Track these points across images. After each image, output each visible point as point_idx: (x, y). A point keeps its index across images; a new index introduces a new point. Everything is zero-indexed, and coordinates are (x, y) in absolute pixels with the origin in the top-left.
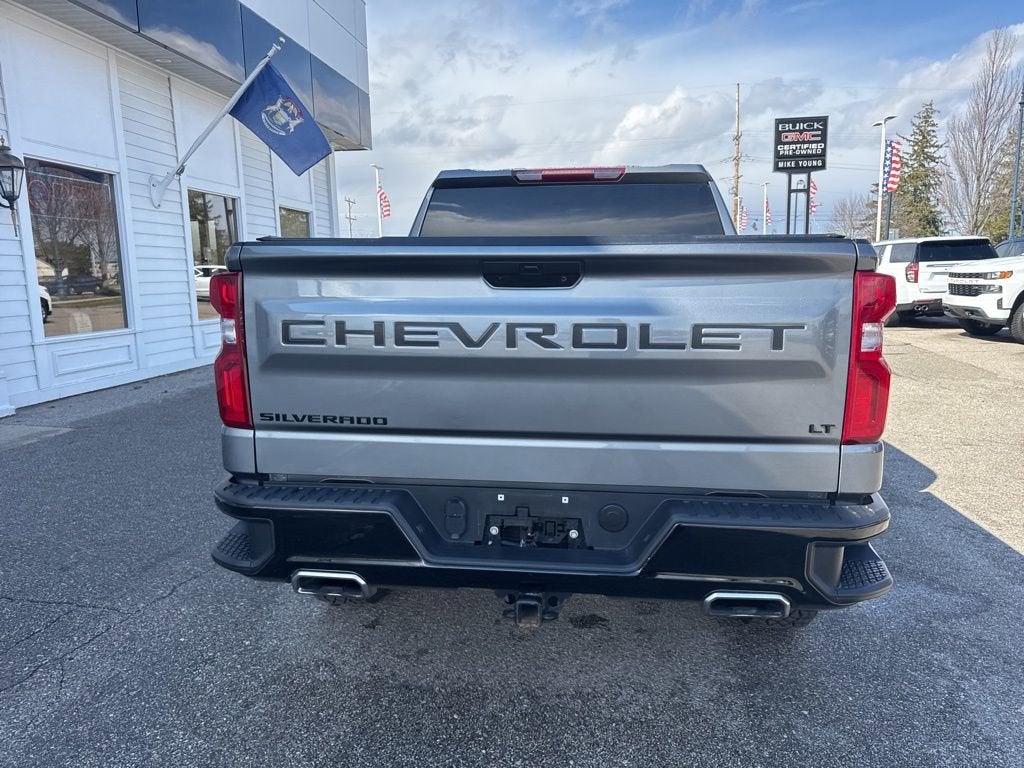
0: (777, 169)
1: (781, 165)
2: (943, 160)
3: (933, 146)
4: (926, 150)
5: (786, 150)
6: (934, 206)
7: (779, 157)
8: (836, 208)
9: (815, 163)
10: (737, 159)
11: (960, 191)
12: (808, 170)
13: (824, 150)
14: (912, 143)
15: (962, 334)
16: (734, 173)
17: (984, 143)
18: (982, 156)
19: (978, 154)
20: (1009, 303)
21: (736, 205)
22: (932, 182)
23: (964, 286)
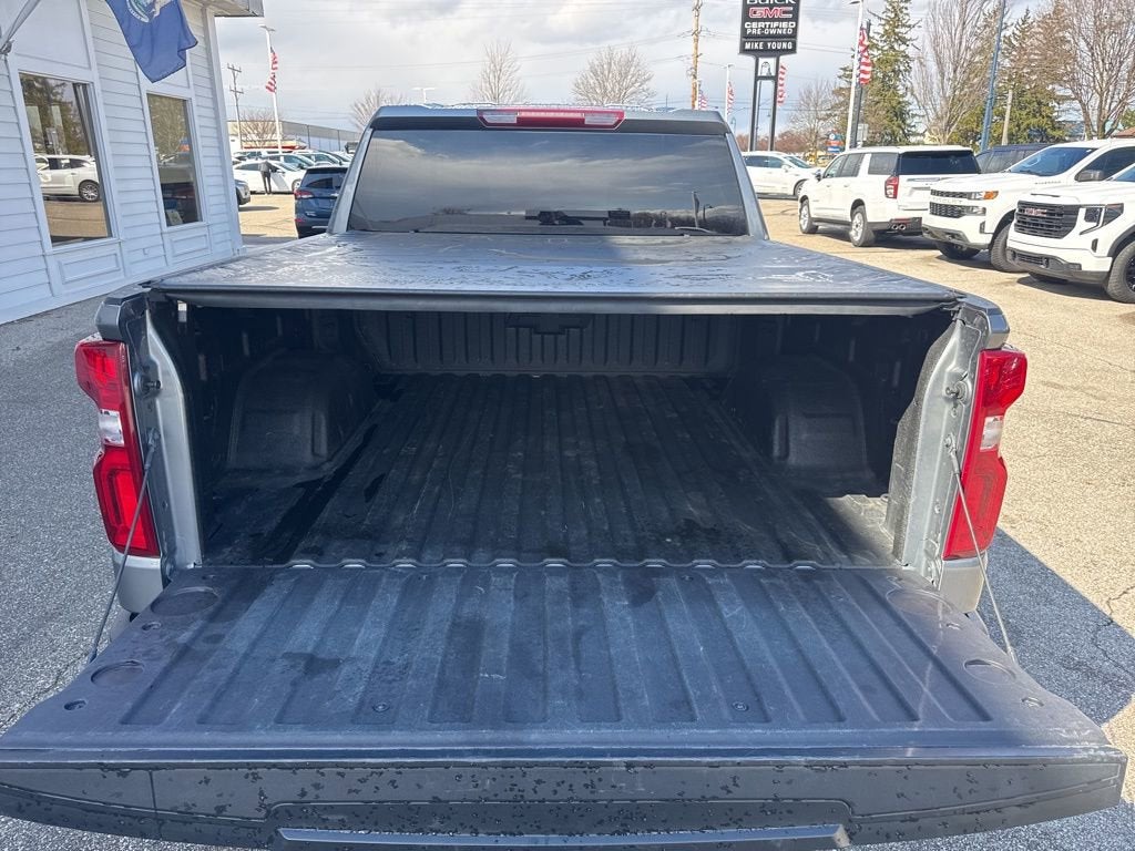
0: (743, 51)
1: (748, 46)
2: (915, 42)
3: (903, 25)
4: (897, 30)
5: (754, 28)
6: (902, 96)
7: (746, 36)
8: (800, 94)
9: (784, 45)
10: (696, 33)
11: (935, 85)
12: (777, 53)
13: (795, 30)
14: (883, 22)
15: (939, 258)
16: (693, 50)
17: (963, 29)
18: (960, 43)
19: (957, 42)
20: (991, 227)
21: (695, 89)
22: (902, 68)
23: (946, 206)
